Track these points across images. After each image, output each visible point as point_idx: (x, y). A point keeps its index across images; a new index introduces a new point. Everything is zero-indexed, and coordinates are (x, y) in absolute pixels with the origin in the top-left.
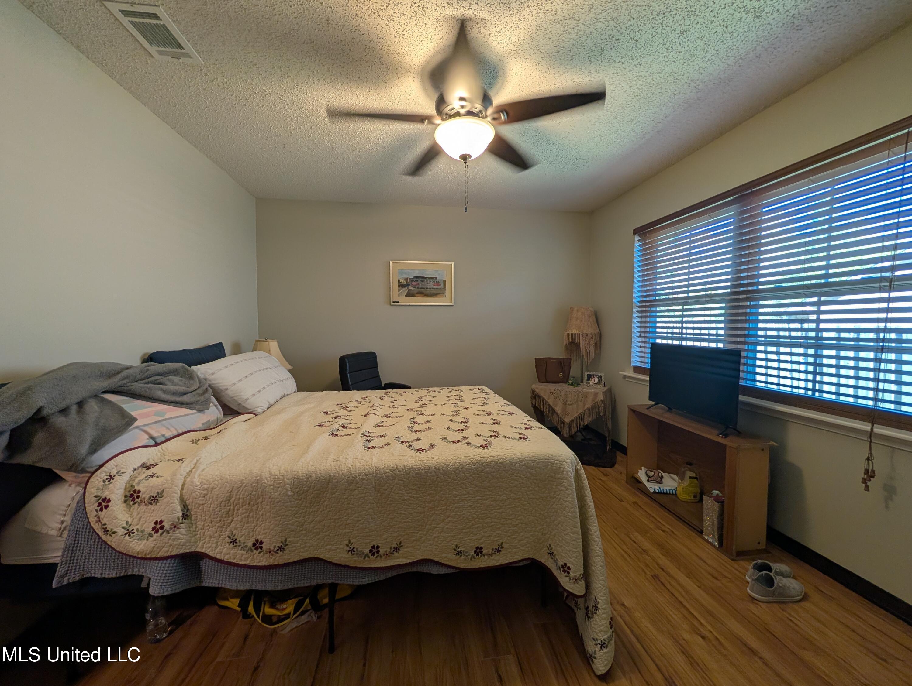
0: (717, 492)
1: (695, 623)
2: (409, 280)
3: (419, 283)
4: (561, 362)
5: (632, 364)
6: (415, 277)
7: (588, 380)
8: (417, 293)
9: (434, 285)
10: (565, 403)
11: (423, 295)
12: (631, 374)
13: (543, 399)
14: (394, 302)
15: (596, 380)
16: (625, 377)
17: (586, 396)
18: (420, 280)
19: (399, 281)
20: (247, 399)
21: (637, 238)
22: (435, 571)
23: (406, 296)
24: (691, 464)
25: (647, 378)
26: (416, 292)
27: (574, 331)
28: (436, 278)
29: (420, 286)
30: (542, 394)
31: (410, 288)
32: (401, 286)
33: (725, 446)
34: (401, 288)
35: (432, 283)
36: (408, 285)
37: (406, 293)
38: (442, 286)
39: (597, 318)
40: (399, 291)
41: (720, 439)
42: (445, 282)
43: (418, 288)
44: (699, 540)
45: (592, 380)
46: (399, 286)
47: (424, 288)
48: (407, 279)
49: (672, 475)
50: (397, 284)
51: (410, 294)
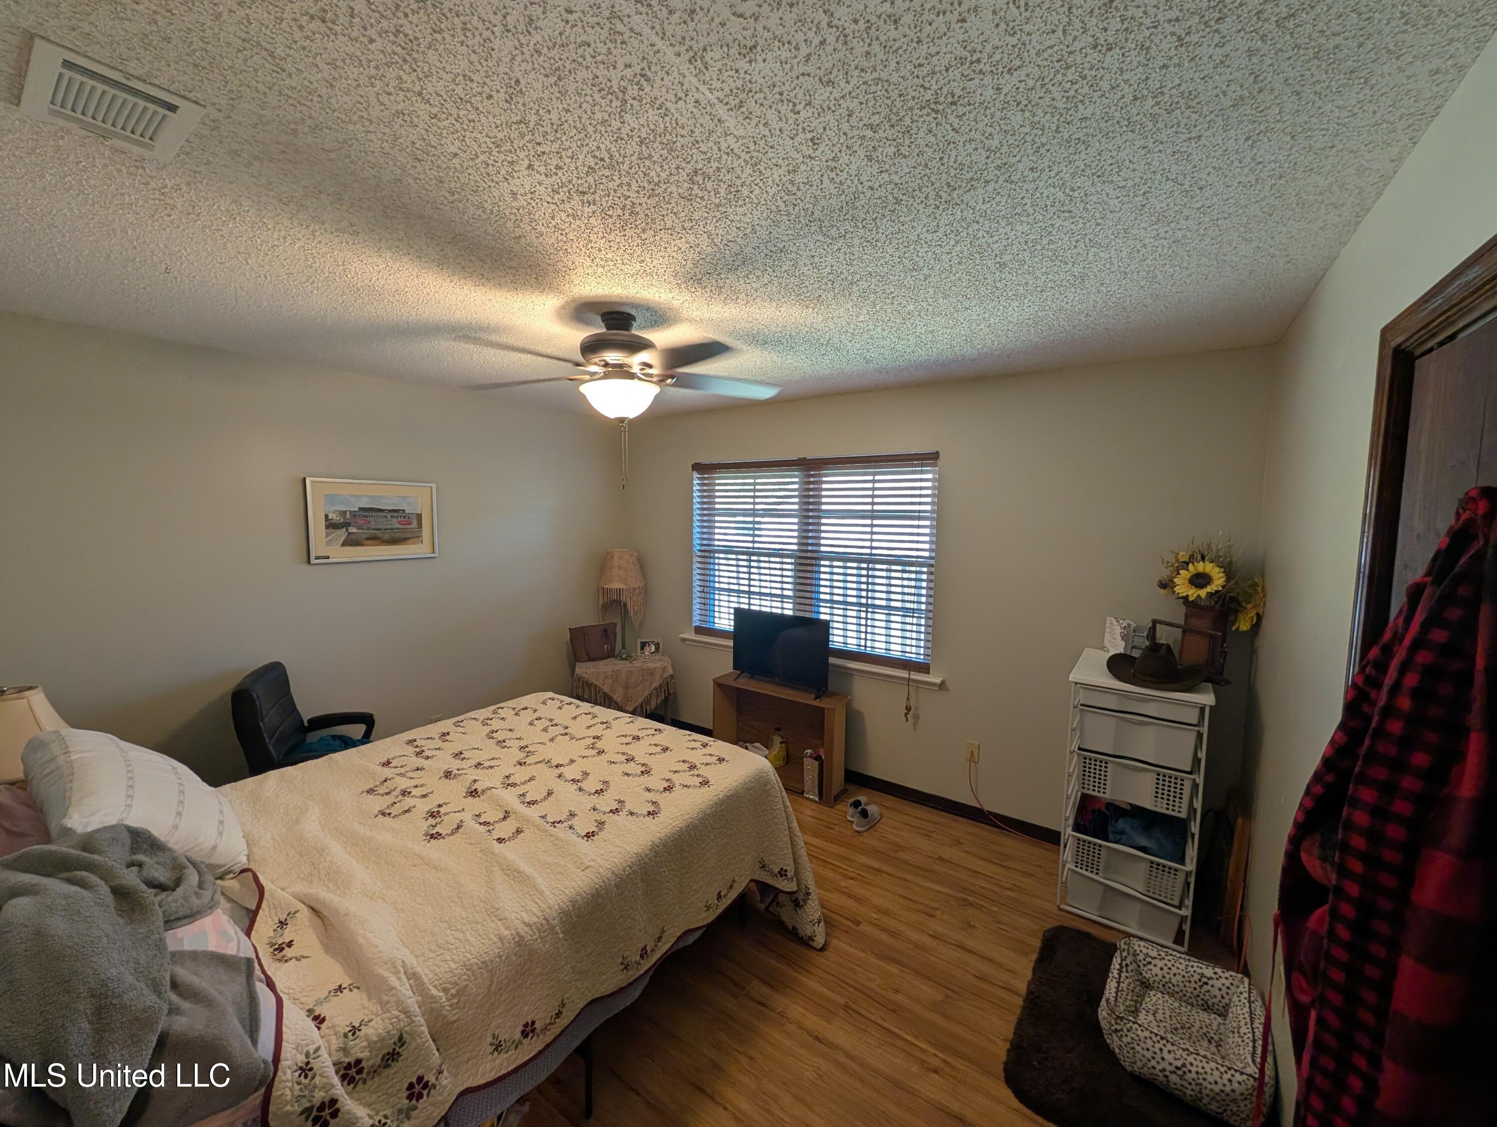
0: (809, 751)
1: (842, 871)
2: (348, 516)
3: (371, 519)
4: (606, 631)
5: (694, 625)
6: (361, 509)
7: (642, 648)
8: (367, 539)
9: (399, 523)
10: (626, 687)
11: (378, 542)
12: (692, 636)
13: (596, 686)
14: (317, 558)
15: (653, 648)
16: (684, 640)
17: (652, 673)
18: (374, 514)
19: (326, 516)
20: (214, 848)
21: (696, 475)
22: (691, 940)
23: (343, 545)
24: (779, 729)
25: (731, 643)
26: (365, 536)
27: (616, 585)
28: (404, 511)
29: (372, 525)
30: (593, 680)
31: (353, 530)
32: (331, 525)
33: (823, 709)
34: (331, 530)
35: (395, 520)
36: (346, 525)
37: (343, 538)
38: (415, 524)
39: (641, 564)
40: (327, 535)
41: (817, 703)
42: (419, 517)
43: (368, 529)
44: (803, 801)
45: (647, 649)
46: (327, 527)
47: (380, 529)
48: (344, 512)
49: (755, 744)
50: (323, 523)
51: (351, 542)
